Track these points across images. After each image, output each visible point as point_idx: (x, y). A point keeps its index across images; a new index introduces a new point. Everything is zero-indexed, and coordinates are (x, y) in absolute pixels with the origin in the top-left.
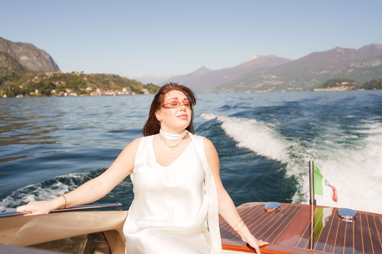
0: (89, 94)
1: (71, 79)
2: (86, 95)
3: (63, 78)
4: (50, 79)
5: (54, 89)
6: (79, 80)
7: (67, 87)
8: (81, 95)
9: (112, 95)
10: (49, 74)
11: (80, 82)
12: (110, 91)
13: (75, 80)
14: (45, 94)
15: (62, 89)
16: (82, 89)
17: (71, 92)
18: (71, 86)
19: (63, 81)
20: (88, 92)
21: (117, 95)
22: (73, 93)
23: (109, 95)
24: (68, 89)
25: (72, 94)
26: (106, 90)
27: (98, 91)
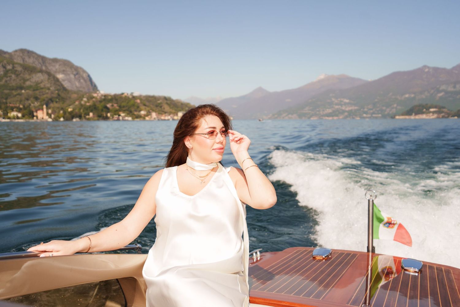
0: (144, 118)
1: (123, 102)
2: (142, 119)
3: (114, 101)
4: (101, 102)
5: (109, 112)
6: (132, 102)
7: (120, 111)
8: (136, 119)
9: (168, 120)
10: (98, 96)
11: (133, 105)
12: (166, 116)
13: (128, 103)
14: (101, 118)
15: (117, 113)
16: (136, 113)
17: (125, 116)
18: (124, 109)
19: (115, 104)
20: (143, 116)
21: (173, 119)
22: (128, 117)
23: (165, 120)
24: (122, 112)
25: (126, 118)
26: (162, 114)
27: (154, 115)
